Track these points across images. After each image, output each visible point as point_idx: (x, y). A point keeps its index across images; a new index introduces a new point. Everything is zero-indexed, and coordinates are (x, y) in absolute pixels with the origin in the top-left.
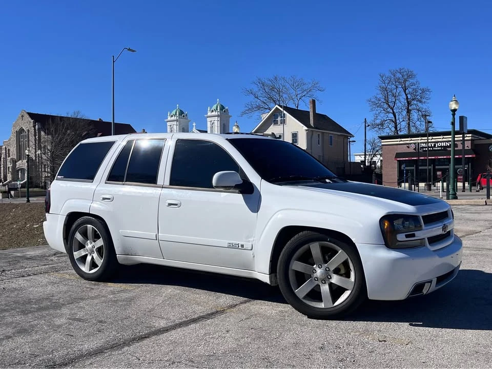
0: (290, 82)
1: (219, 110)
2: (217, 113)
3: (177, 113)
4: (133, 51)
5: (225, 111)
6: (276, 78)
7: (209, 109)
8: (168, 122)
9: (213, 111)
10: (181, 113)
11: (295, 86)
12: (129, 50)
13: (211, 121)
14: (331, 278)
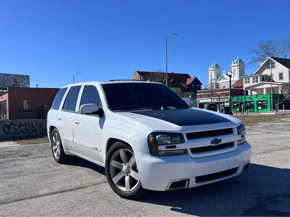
0: (281, 43)
1: (238, 62)
2: (237, 64)
3: (214, 66)
4: (177, 35)
5: (242, 63)
6: (270, 41)
7: (232, 62)
8: (209, 71)
9: (235, 63)
10: (217, 65)
11: (284, 44)
12: (175, 34)
13: (234, 69)
14: (130, 172)
